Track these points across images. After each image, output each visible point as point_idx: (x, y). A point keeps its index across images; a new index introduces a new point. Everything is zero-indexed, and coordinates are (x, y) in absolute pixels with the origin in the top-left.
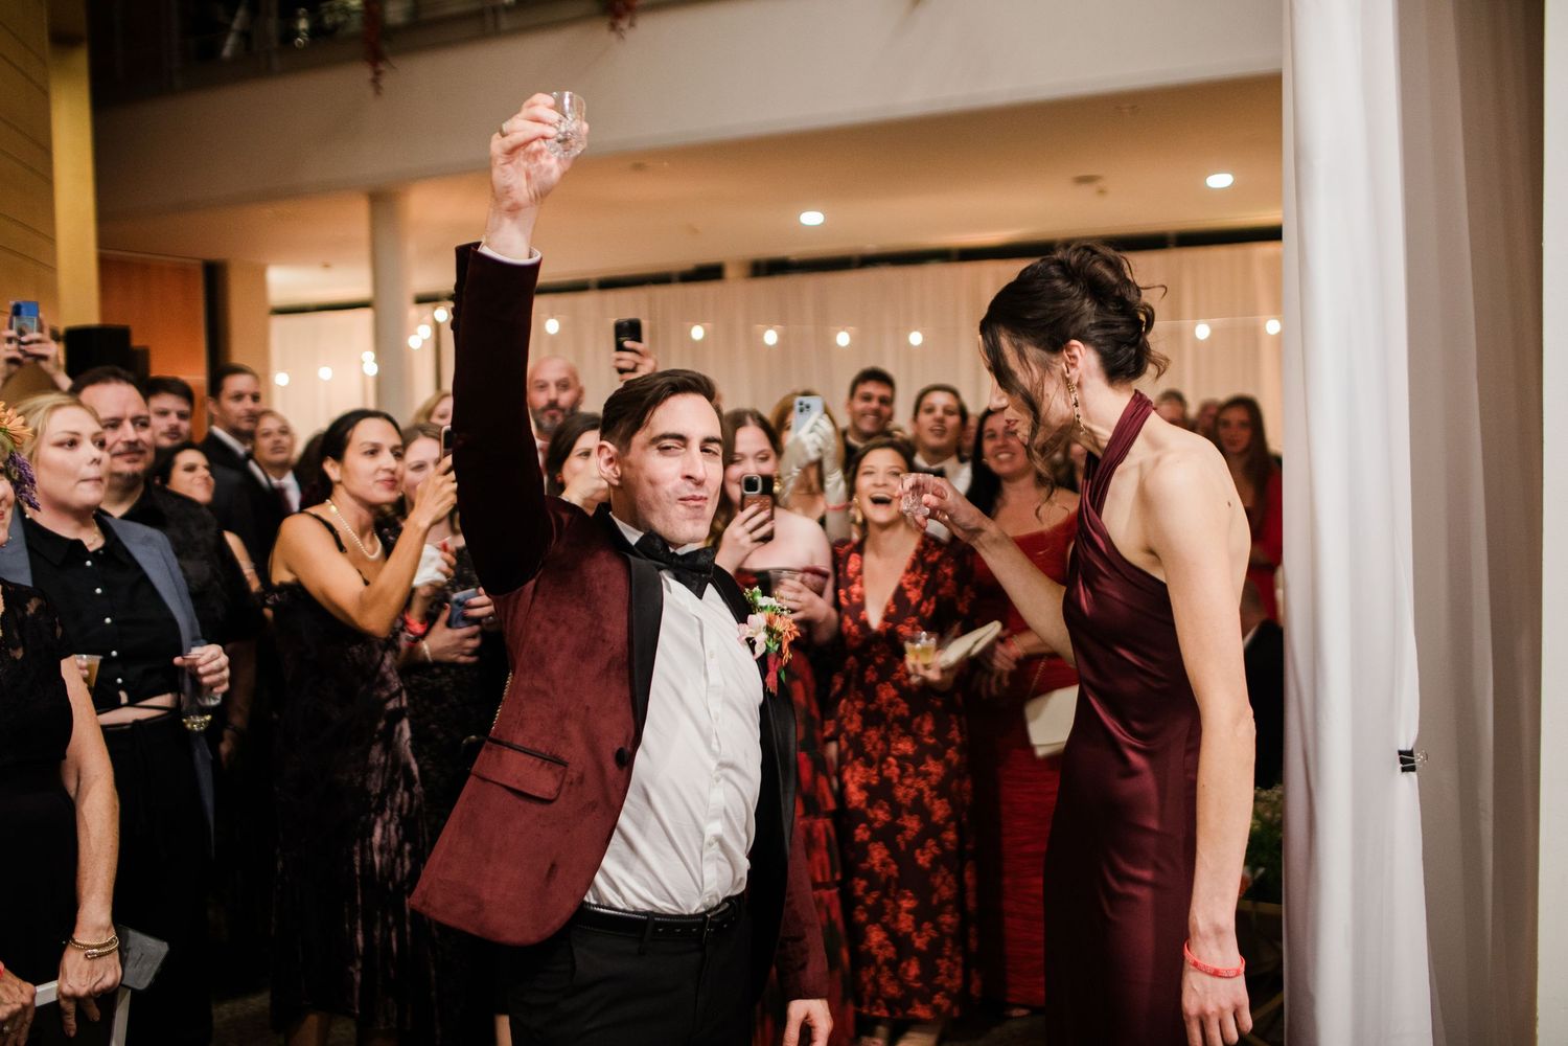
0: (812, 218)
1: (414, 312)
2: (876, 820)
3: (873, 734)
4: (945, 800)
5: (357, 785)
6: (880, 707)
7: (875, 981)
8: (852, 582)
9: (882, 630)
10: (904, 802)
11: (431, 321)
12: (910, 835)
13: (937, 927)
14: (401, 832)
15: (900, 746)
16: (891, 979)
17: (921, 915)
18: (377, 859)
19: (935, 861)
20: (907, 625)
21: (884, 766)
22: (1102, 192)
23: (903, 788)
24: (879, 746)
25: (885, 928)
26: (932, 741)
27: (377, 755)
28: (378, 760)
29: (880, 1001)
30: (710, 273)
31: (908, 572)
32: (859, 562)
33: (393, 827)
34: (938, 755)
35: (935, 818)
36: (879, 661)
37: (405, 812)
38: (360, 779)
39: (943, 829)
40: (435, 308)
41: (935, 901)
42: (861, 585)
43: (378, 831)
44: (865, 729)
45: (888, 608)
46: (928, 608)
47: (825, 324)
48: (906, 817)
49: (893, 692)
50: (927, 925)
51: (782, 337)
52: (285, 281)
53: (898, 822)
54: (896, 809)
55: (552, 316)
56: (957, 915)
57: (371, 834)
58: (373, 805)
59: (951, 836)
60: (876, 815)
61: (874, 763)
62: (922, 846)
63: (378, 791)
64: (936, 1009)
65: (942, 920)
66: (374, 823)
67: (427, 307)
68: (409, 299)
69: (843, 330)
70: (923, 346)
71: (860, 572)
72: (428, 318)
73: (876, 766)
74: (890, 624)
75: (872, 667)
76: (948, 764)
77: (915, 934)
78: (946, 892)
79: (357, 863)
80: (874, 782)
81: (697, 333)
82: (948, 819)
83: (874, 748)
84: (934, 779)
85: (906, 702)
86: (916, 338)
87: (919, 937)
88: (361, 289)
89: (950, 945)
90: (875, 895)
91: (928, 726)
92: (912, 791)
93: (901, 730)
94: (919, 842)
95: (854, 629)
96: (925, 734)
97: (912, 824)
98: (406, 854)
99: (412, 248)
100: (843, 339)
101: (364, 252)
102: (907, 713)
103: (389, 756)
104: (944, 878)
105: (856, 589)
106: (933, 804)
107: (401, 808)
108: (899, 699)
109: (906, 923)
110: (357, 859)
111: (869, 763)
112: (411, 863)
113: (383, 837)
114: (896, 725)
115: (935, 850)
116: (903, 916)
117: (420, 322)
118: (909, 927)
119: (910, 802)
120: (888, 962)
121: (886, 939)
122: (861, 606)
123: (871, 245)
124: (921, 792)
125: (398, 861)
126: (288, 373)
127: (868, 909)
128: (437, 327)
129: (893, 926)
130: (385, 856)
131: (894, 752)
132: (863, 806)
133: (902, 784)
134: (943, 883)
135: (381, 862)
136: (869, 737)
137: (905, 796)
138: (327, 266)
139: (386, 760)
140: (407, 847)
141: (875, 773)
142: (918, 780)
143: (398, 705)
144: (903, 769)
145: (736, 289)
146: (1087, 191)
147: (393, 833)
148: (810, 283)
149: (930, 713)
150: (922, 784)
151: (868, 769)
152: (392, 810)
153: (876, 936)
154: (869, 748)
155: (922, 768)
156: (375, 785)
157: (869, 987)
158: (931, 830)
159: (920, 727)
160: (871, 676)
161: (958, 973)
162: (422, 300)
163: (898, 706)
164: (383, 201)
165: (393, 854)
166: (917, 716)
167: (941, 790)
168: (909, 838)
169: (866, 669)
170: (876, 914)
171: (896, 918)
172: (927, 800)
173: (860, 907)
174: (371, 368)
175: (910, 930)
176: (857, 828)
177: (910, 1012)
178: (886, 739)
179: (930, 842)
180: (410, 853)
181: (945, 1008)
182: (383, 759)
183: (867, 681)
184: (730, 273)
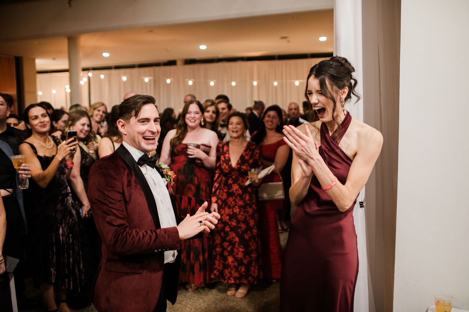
0: (203, 47)
1: (82, 73)
2: (232, 225)
3: (231, 199)
4: (253, 220)
5: (53, 215)
6: (233, 191)
7: (230, 273)
8: (226, 153)
9: (236, 168)
10: (241, 220)
11: (87, 77)
12: (243, 229)
13: (250, 257)
14: (68, 230)
15: (240, 203)
16: (236, 271)
17: (246, 253)
18: (61, 238)
19: (250, 238)
20: (245, 166)
21: (234, 209)
22: (289, 41)
23: (240, 215)
24: (233, 203)
25: (234, 257)
26: (249, 202)
27: (59, 207)
28: (60, 208)
29: (232, 278)
30: (172, 63)
31: (244, 151)
32: (227, 148)
33: (65, 229)
34: (251, 207)
35: (250, 225)
36: (234, 177)
37: (70, 224)
38: (54, 214)
39: (253, 229)
40: (88, 72)
41: (250, 249)
42: (229, 154)
43: (61, 230)
44: (228, 198)
45: (238, 161)
46: (251, 161)
47: (207, 79)
48: (242, 224)
49: (238, 187)
50: (247, 256)
51: (194, 83)
52: (41, 63)
53: (239, 225)
54: (238, 222)
55: (124, 76)
56: (256, 254)
57: (59, 231)
58: (59, 222)
59: (255, 231)
60: (232, 223)
61: (231, 208)
62: (246, 233)
63: (60, 218)
64: (249, 281)
65: (252, 255)
66: (60, 227)
67: (86, 72)
68: (80, 69)
69: (212, 81)
70: (236, 85)
71: (228, 150)
72: (86, 75)
73: (232, 208)
74: (239, 166)
75: (231, 179)
76: (253, 209)
77: (244, 259)
78: (253, 247)
79: (54, 239)
80: (231, 214)
81: (168, 81)
82: (254, 226)
83: (231, 203)
84: (250, 213)
85: (241, 190)
86: (234, 84)
87: (245, 260)
88: (66, 66)
89: (254, 263)
90: (230, 247)
91: (247, 198)
92: (243, 216)
93: (240, 198)
94: (245, 232)
95: (227, 167)
96: (247, 200)
97: (243, 226)
98: (70, 237)
99: (81, 54)
100: (212, 83)
101: (66, 55)
102: (241, 193)
103: (63, 207)
104: (253, 243)
105: (227, 155)
106: (250, 221)
107: (69, 223)
108: (239, 189)
109: (240, 255)
110: (54, 238)
111: (230, 208)
112: (72, 240)
113: (63, 231)
114: (238, 197)
115: (250, 235)
116: (240, 253)
117: (84, 77)
118: (242, 256)
119: (242, 220)
120: (235, 266)
121: (234, 260)
122: (229, 160)
123: (221, 56)
124: (246, 217)
125: (68, 239)
126: (42, 91)
127: (228, 251)
128: (89, 78)
129: (236, 256)
130: (64, 237)
131: (238, 205)
132: (227, 221)
133: (240, 214)
134: (252, 244)
135: (63, 239)
136: (229, 200)
137: (241, 218)
138: (54, 59)
139: (62, 209)
140: (71, 235)
141: (231, 211)
142: (245, 213)
143: (66, 192)
144: (240, 210)
145: (180, 68)
146: (284, 41)
147: (66, 231)
148: (202, 66)
149: (248, 194)
150: (246, 215)
151: (229, 210)
152: (65, 224)
153: (230, 259)
154: (229, 203)
155: (246, 210)
156: (59, 216)
157: (228, 275)
158: (249, 228)
159: (245, 198)
160: (230, 181)
161: (256, 271)
162: (84, 70)
163: (239, 191)
164: (72, 40)
165: (66, 237)
166: (244, 194)
167: (252, 217)
168: (243, 231)
169: (229, 180)
170: (231, 253)
171: (237, 254)
172: (248, 219)
173: (226, 251)
174: (68, 90)
175: (242, 257)
176: (226, 227)
177: (241, 281)
178: (235, 201)
179: (249, 232)
180: (72, 237)
181: (251, 281)
182: (61, 208)
183: (229, 183)
184: (179, 63)
